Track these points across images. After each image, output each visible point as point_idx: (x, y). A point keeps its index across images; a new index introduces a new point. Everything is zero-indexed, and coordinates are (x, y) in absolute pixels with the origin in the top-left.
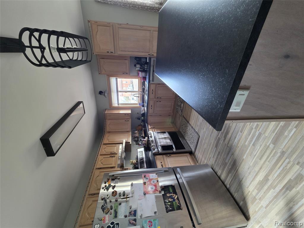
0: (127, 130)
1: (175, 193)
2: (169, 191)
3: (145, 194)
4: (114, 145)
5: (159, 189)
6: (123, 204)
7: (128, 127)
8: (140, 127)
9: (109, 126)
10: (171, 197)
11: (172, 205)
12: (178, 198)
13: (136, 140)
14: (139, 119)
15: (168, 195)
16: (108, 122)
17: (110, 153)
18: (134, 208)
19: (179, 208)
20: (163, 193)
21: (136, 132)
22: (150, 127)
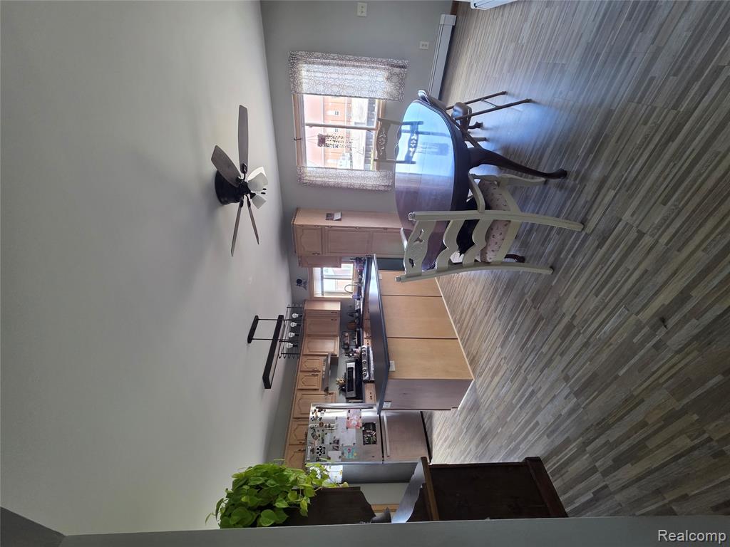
0: (335, 334)
1: (374, 430)
2: (369, 427)
3: (347, 428)
4: (316, 358)
5: (361, 425)
6: (328, 434)
7: (336, 327)
8: (353, 325)
9: (309, 327)
10: (370, 433)
11: (369, 440)
12: (375, 435)
13: (345, 347)
14: (352, 316)
15: (368, 431)
16: (308, 321)
17: (311, 370)
18: (337, 438)
19: (375, 443)
20: (363, 429)
21: (347, 334)
22: (365, 336)
